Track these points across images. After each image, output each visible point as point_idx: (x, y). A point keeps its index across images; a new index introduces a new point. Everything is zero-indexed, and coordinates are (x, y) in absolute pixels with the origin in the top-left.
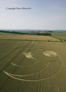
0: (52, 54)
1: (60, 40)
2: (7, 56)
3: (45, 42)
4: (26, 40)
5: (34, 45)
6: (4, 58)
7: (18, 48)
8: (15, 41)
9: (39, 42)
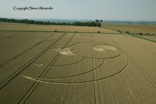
0: (108, 49)
1: (119, 31)
2: (22, 54)
3: (92, 34)
4: (56, 31)
5: (72, 38)
6: (15, 58)
7: (41, 43)
8: (33, 32)
9: (81, 34)
